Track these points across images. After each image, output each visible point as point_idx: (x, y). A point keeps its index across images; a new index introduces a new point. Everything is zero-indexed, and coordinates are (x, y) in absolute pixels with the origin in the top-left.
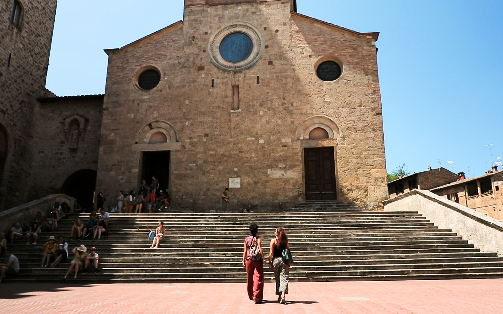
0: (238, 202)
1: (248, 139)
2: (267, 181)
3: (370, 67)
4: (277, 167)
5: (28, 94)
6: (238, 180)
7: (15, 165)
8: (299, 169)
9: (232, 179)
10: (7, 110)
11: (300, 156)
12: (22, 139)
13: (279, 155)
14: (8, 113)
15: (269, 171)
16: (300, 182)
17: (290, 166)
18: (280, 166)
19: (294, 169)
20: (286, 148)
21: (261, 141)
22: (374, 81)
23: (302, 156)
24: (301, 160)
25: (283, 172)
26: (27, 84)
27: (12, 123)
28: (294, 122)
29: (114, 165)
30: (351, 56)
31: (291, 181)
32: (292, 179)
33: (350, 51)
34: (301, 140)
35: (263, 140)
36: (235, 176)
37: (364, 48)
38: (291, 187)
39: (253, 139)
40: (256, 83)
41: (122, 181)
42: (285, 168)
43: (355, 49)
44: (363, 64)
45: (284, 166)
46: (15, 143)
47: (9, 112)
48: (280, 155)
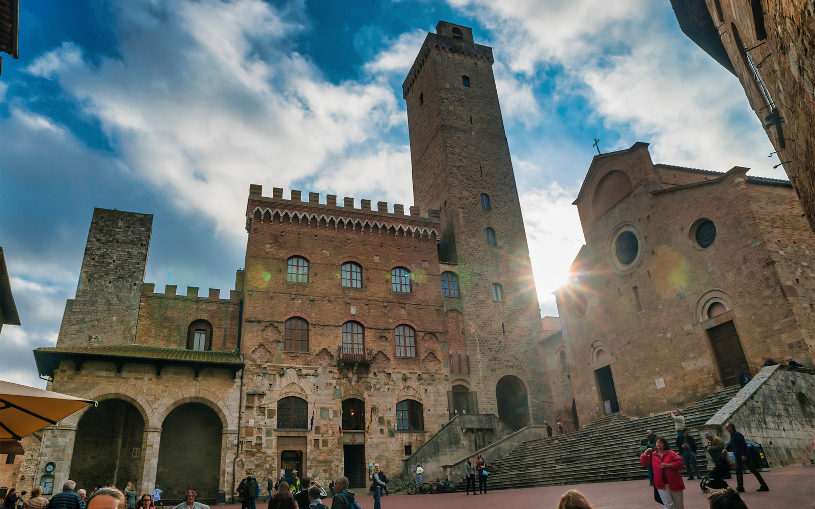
0: (668, 402)
1: (658, 336)
2: (685, 375)
3: (741, 212)
4: (689, 358)
5: (528, 343)
6: (662, 380)
7: (535, 401)
8: (707, 354)
9: (657, 380)
10: (514, 364)
11: (704, 340)
12: (535, 379)
13: (686, 344)
14: (515, 366)
15: (683, 364)
16: (713, 369)
17: (699, 354)
18: (691, 356)
19: (703, 356)
20: (690, 335)
21: (669, 335)
22: (752, 226)
23: (706, 340)
24: (706, 344)
25: (694, 362)
26: (525, 336)
27: (521, 372)
28: (689, 305)
29: (581, 387)
30: (718, 209)
31: (705, 369)
32: (705, 367)
33: (715, 203)
34: (701, 323)
35: (670, 334)
36: (659, 376)
37: (729, 192)
38: (706, 376)
39: (662, 334)
40: (648, 278)
41: (589, 400)
42: (695, 357)
43: (719, 199)
44: (733, 212)
45: (694, 355)
46: (529, 384)
47: (516, 364)
48: (688, 345)
